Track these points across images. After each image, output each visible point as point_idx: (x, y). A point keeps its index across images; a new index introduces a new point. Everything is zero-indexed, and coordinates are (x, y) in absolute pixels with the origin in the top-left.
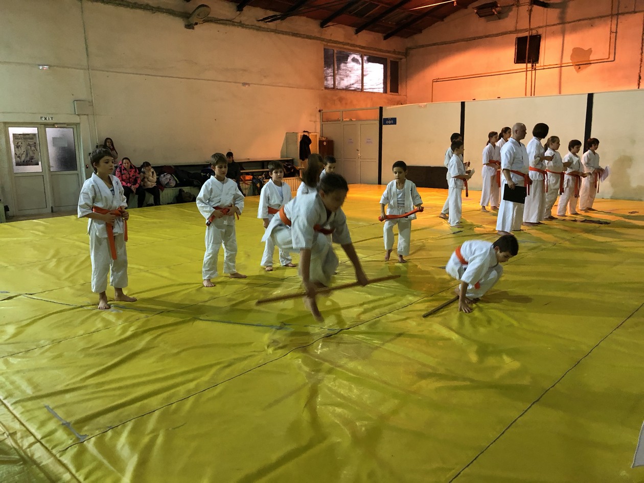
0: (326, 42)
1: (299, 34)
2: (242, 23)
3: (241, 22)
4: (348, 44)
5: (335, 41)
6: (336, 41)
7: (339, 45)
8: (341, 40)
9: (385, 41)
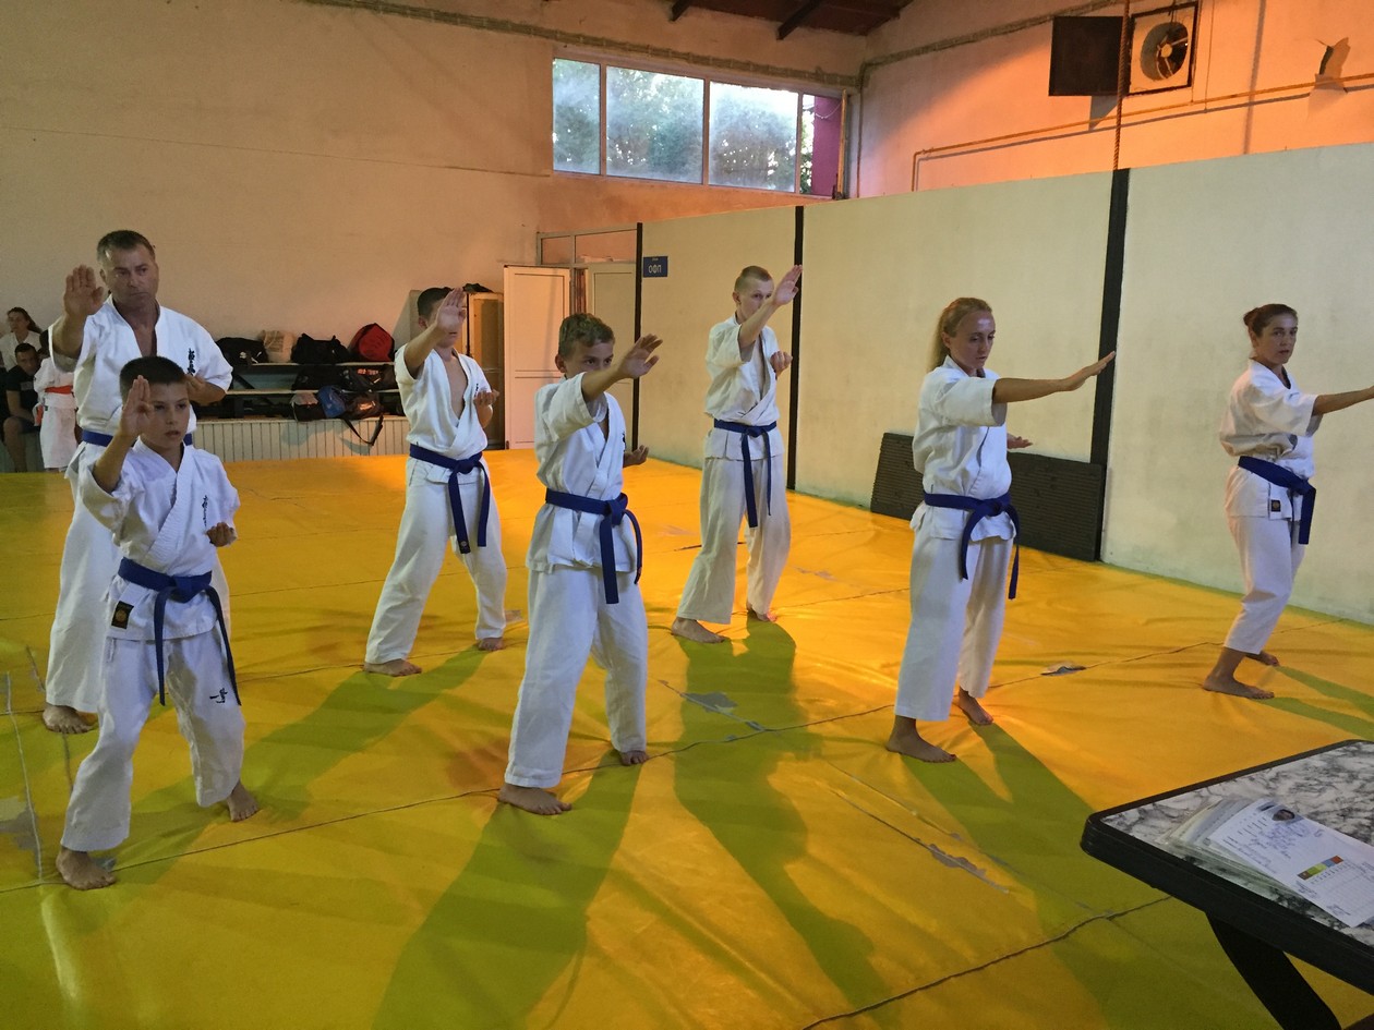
0: (560, 40)
1: (461, 16)
4: (645, 49)
7: (609, 51)
9: (781, 42)
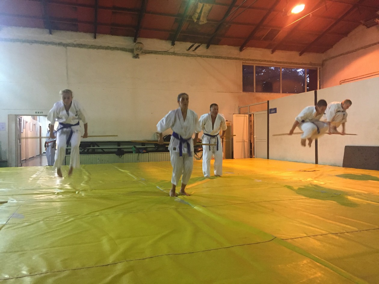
0: (244, 60)
1: (221, 57)
3: (174, 52)
4: (265, 61)
5: (252, 59)
6: (254, 59)
7: (256, 62)
8: (259, 59)
9: (300, 57)
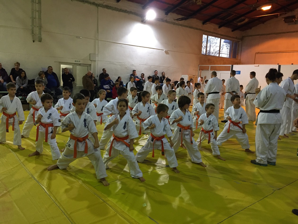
1: (192, 27)
2: (167, 21)
5: (209, 31)
8: (212, 31)
9: (232, 32)
